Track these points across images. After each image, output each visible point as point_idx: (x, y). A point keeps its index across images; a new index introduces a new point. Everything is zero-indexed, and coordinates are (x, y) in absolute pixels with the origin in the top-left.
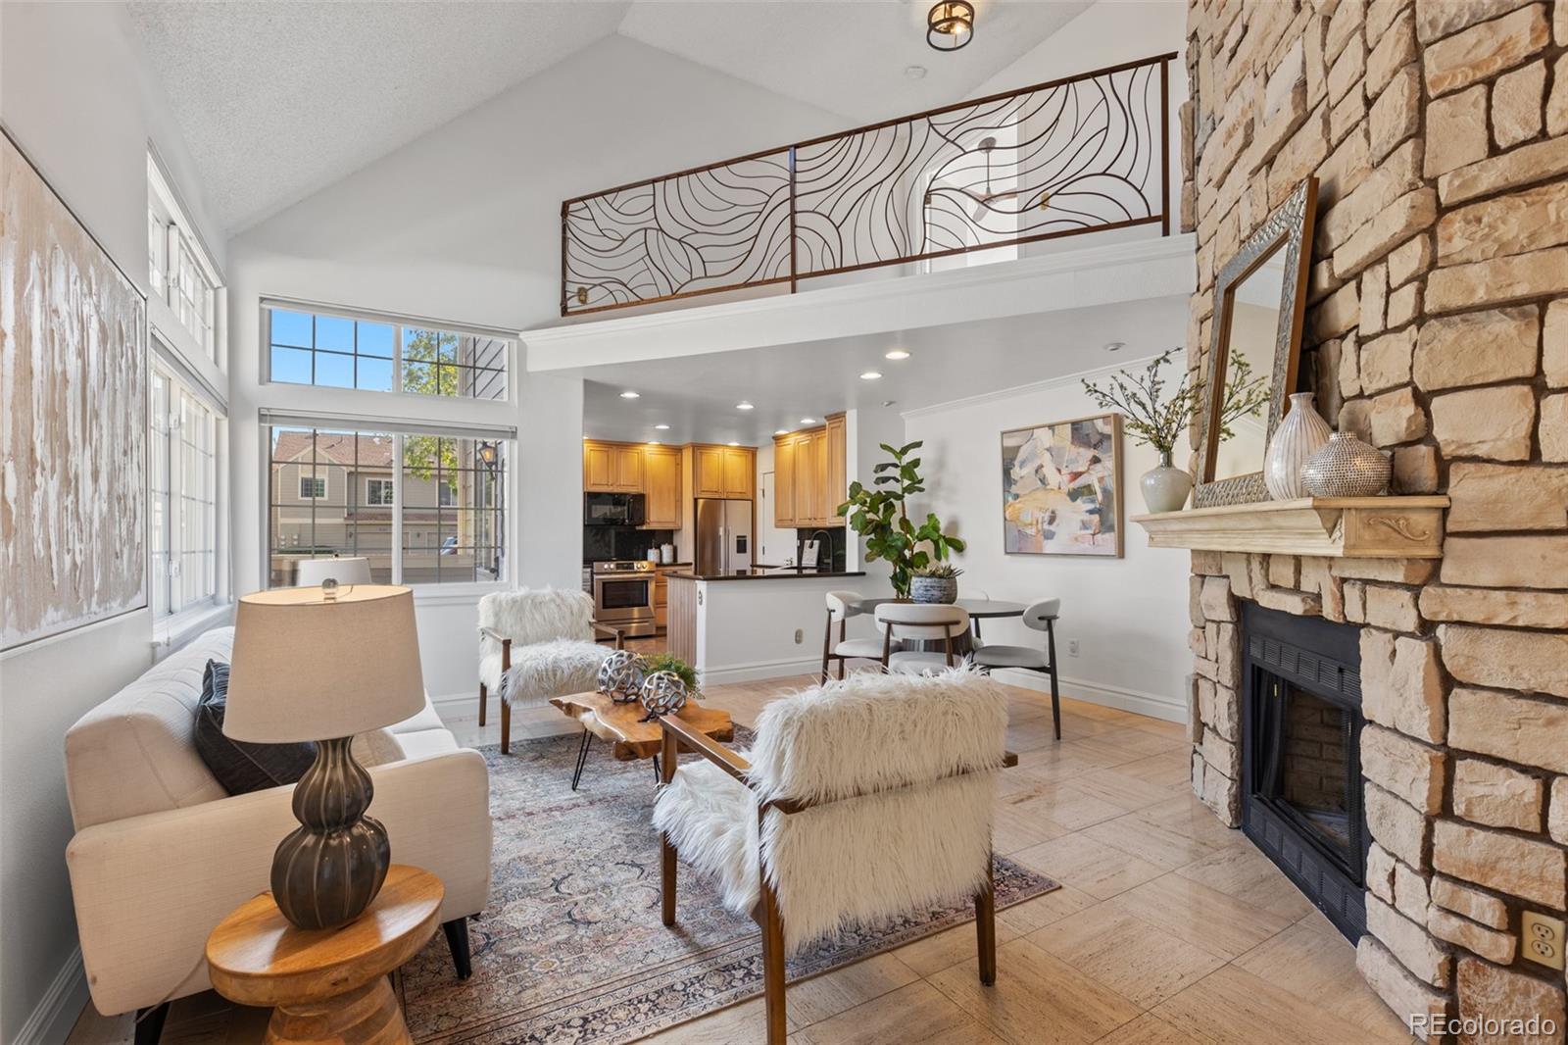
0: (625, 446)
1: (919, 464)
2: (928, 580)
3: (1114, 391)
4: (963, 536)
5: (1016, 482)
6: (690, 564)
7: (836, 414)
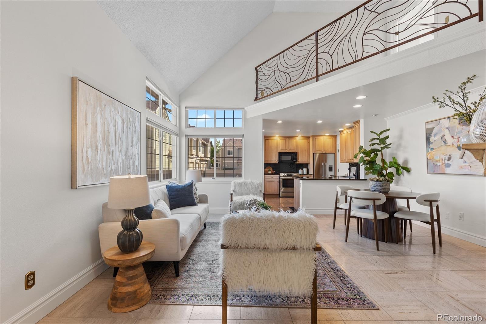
0: (291, 137)
1: (388, 137)
2: (375, 182)
3: (445, 100)
4: (410, 166)
5: (432, 143)
6: (312, 175)
7: (356, 121)
